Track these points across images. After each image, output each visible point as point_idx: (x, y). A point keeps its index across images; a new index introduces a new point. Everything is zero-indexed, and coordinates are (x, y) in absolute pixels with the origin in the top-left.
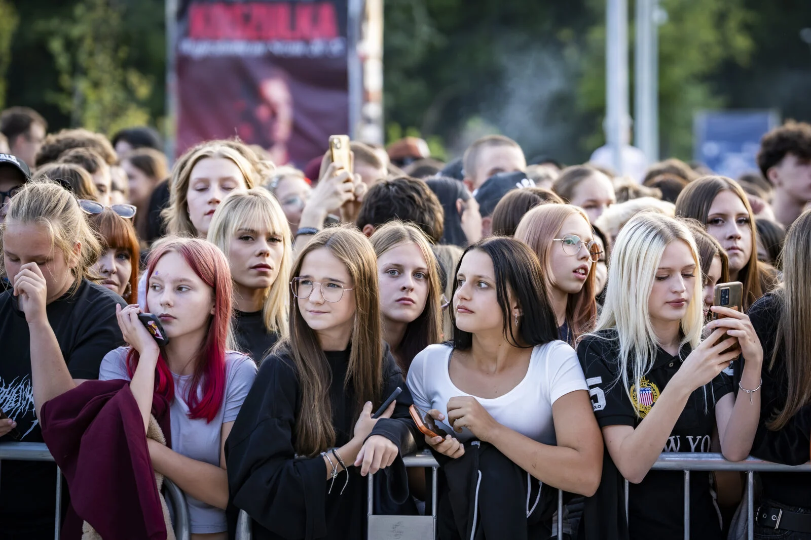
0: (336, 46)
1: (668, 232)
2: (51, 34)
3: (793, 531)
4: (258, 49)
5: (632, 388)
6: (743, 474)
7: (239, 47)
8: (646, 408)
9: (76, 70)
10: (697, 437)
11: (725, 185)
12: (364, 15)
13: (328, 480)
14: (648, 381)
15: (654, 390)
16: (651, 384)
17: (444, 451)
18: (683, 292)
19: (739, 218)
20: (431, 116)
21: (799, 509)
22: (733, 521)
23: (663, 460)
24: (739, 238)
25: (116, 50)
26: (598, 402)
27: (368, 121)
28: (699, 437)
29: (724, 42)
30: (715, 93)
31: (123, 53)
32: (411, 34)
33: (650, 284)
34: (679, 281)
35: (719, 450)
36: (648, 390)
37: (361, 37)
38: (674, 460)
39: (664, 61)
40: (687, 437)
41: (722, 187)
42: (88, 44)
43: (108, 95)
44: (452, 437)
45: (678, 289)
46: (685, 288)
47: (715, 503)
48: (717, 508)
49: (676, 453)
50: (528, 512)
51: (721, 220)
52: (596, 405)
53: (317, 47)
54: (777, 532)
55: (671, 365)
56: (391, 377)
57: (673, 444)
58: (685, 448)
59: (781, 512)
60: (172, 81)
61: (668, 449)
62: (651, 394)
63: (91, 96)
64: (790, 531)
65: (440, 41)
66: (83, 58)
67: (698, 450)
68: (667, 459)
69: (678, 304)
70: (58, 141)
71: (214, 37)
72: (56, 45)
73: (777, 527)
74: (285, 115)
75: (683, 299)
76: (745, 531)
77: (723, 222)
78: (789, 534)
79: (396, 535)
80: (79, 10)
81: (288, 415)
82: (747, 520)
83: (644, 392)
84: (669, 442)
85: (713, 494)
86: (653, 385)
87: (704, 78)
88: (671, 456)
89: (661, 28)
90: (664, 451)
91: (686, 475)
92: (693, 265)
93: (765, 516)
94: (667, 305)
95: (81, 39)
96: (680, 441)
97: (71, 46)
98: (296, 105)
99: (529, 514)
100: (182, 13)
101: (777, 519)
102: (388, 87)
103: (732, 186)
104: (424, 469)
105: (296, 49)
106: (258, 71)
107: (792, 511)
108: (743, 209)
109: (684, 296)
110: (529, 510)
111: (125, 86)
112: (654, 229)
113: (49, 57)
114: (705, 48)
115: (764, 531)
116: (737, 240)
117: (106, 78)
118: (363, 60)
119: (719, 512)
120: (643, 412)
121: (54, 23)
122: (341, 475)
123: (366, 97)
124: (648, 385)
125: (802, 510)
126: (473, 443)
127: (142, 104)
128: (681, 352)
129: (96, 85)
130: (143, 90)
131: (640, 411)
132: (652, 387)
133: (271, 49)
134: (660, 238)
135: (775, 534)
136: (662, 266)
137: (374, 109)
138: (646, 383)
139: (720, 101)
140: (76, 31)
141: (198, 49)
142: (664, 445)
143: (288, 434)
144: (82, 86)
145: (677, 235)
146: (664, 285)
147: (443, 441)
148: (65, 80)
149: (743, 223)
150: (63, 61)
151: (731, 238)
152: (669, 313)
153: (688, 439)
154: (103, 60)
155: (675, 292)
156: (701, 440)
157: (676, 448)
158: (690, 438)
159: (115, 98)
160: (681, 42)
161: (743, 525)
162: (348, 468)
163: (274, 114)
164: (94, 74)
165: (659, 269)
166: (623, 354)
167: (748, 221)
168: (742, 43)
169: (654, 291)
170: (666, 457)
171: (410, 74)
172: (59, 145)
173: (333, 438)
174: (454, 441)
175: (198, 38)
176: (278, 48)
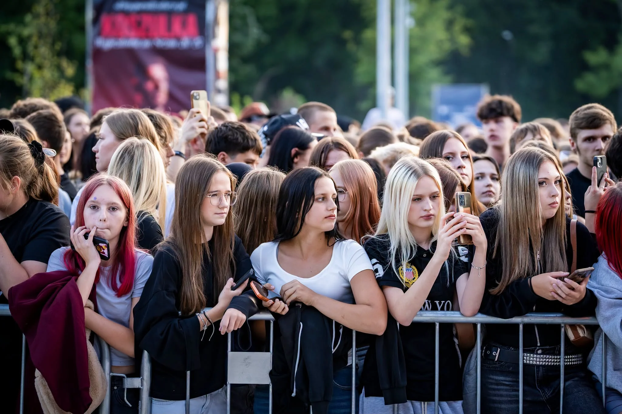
0: (198, 42)
1: (420, 171)
2: (9, 33)
3: (507, 363)
4: (146, 44)
5: (400, 268)
6: (475, 325)
7: (134, 43)
8: (409, 280)
9: (26, 57)
10: (442, 302)
11: (451, 135)
12: (216, 22)
13: (202, 331)
14: (410, 264)
15: (414, 270)
16: (412, 266)
17: (275, 310)
18: (430, 210)
19: (463, 154)
20: (260, 88)
21: (511, 348)
22: (468, 358)
23: (421, 316)
24: (464, 167)
25: (53, 44)
26: (378, 272)
27: (219, 91)
28: (443, 302)
29: (452, 40)
30: (447, 73)
31: (58, 46)
32: (246, 34)
33: (409, 204)
34: (428, 203)
35: (459, 310)
36: (410, 270)
37: (214, 36)
38: (429, 316)
39: (412, 52)
40: (435, 302)
41: (449, 136)
42: (34, 39)
43: (48, 74)
44: (280, 301)
45: (427, 208)
46: (432, 207)
47: (457, 347)
48: (458, 350)
49: (429, 311)
50: (333, 350)
51: (451, 157)
52: (377, 274)
53: (185, 43)
54: (496, 363)
55: (425, 255)
56: (242, 261)
57: (427, 305)
58: (434, 308)
59: (499, 350)
60: (90, 64)
61: (424, 308)
62: (412, 272)
63: (37, 75)
64: (505, 362)
65: (265, 38)
66: (30, 49)
67: (442, 309)
68: (424, 315)
69: (428, 217)
70: (25, 106)
71: (117, 35)
72: (13, 41)
73: (496, 359)
74: (164, 87)
75: (431, 214)
76: (475, 364)
77: (453, 158)
78: (504, 364)
79: (246, 365)
80: (28, 18)
81: (173, 288)
82: (476, 357)
83: (408, 271)
84: (424, 305)
85: (456, 340)
86: (413, 267)
87: (438, 63)
88: (427, 313)
89: (411, 30)
90: (421, 310)
91: (437, 325)
92: (437, 192)
93: (488, 352)
94: (421, 218)
95: (29, 37)
96: (431, 303)
97: (23, 41)
98: (172, 81)
99: (333, 351)
100: (96, 20)
101: (496, 354)
102: (232, 69)
103: (456, 135)
104: (264, 323)
105: (171, 44)
106: (145, 58)
107: (506, 349)
108: (464, 149)
109: (432, 212)
110: (334, 349)
111: (60, 69)
112: (410, 169)
113: (8, 49)
114: (440, 43)
115: (488, 362)
116: (463, 168)
117: (47, 63)
118: (216, 51)
119: (459, 353)
120: (408, 283)
121: (12, 27)
122: (210, 328)
123: (217, 76)
124: (410, 267)
125: (513, 349)
126: (297, 305)
127: (69, 80)
128: (431, 248)
129: (40, 67)
130: (70, 71)
131: (406, 282)
132: (413, 268)
133: (154, 44)
134: (415, 175)
135: (496, 364)
136: (416, 194)
137: (223, 84)
138: (409, 266)
139: (449, 78)
140: (26, 32)
141: (107, 44)
142: (422, 306)
143: (173, 301)
144: (30, 68)
145: (426, 173)
146: (418, 206)
147: (273, 303)
148: (20, 65)
149: (465, 158)
150: (17, 51)
151: (459, 167)
152: (424, 224)
153: (436, 302)
154: (44, 50)
155: (426, 210)
156: (444, 304)
157: (429, 308)
158: (437, 302)
159: (53, 75)
160: (424, 39)
161: (474, 361)
162: (214, 323)
163: (157, 87)
164: (38, 60)
165: (414, 195)
166: (393, 249)
167: (468, 157)
168: (464, 40)
169: (411, 210)
170: (424, 314)
171: (246, 60)
172: (25, 108)
173: (204, 301)
174: (281, 303)
175: (107, 37)
176: (160, 43)
